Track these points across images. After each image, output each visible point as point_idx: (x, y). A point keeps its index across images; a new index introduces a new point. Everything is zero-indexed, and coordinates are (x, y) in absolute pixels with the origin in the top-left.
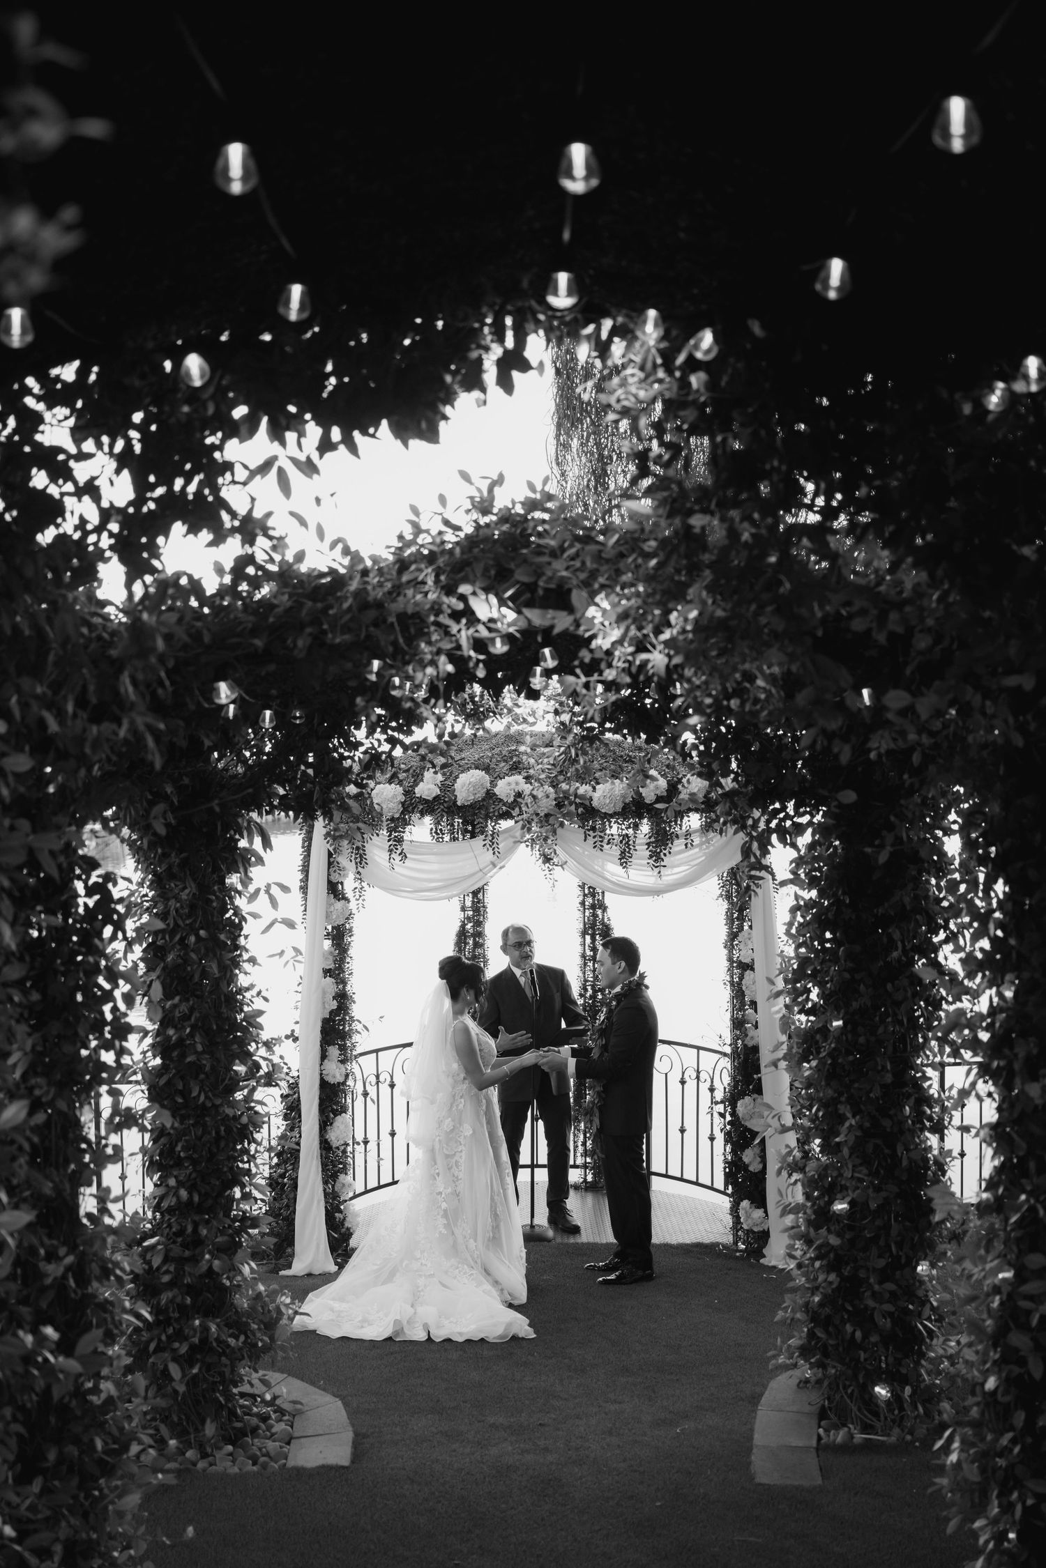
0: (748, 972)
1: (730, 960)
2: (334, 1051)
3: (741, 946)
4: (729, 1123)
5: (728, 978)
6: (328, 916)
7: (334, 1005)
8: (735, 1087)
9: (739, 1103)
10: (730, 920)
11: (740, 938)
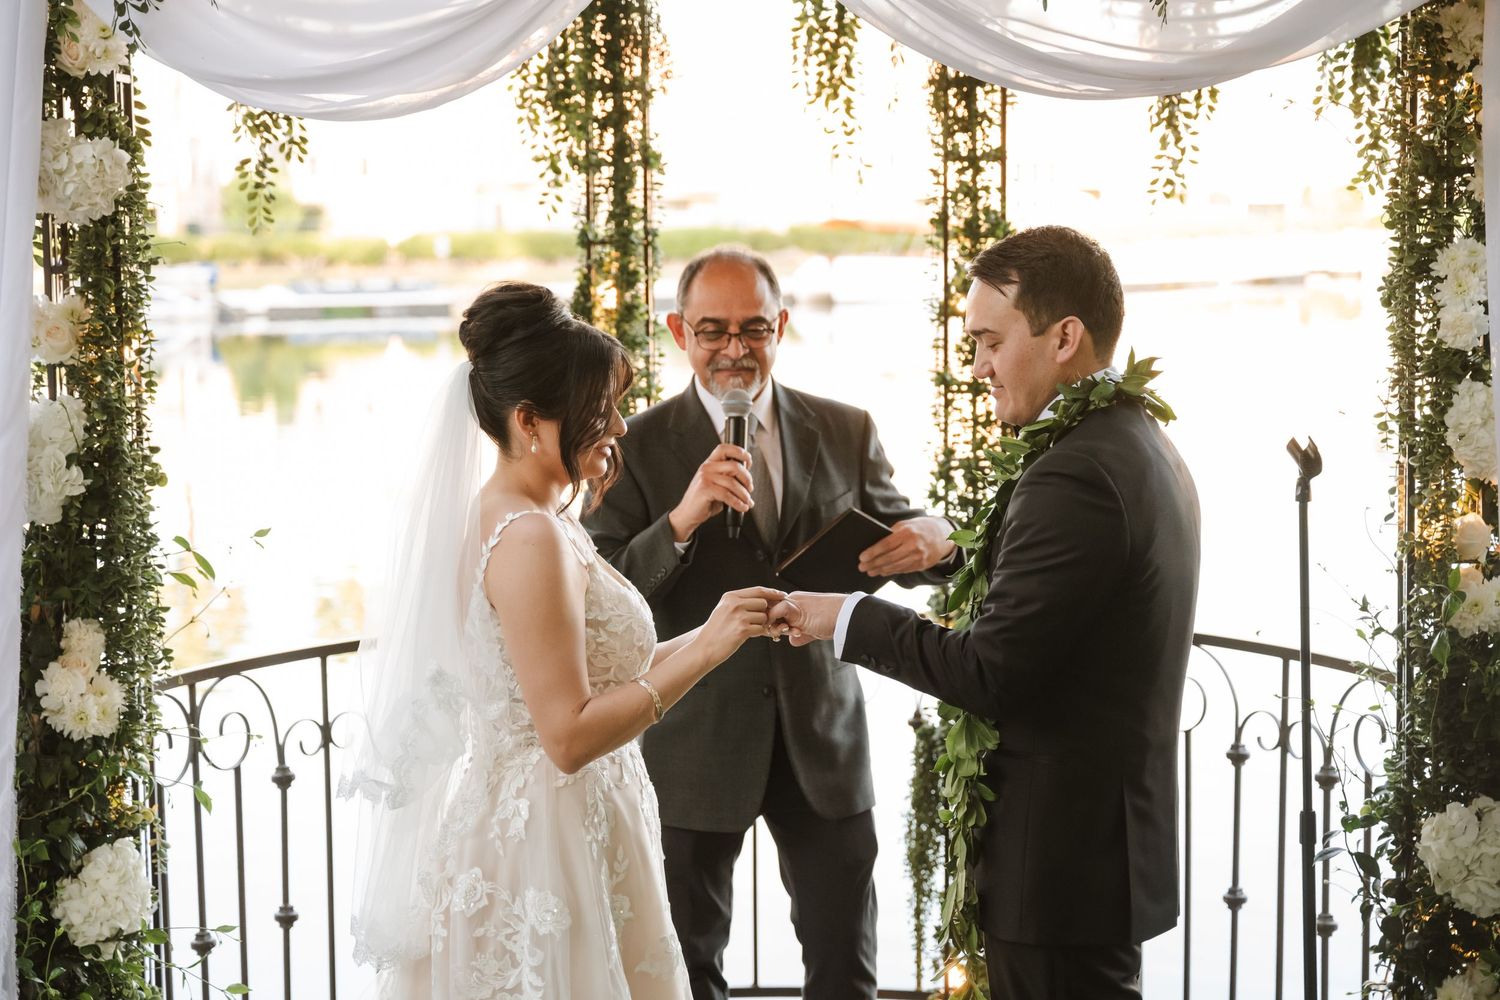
0: (1466, 385)
1: (1404, 344)
2: (84, 638)
3: (1445, 294)
4: (1389, 890)
5: (1394, 409)
6: (46, 184)
7: (76, 482)
8: (1414, 770)
9: (1429, 826)
10: (1404, 214)
11: (1438, 268)
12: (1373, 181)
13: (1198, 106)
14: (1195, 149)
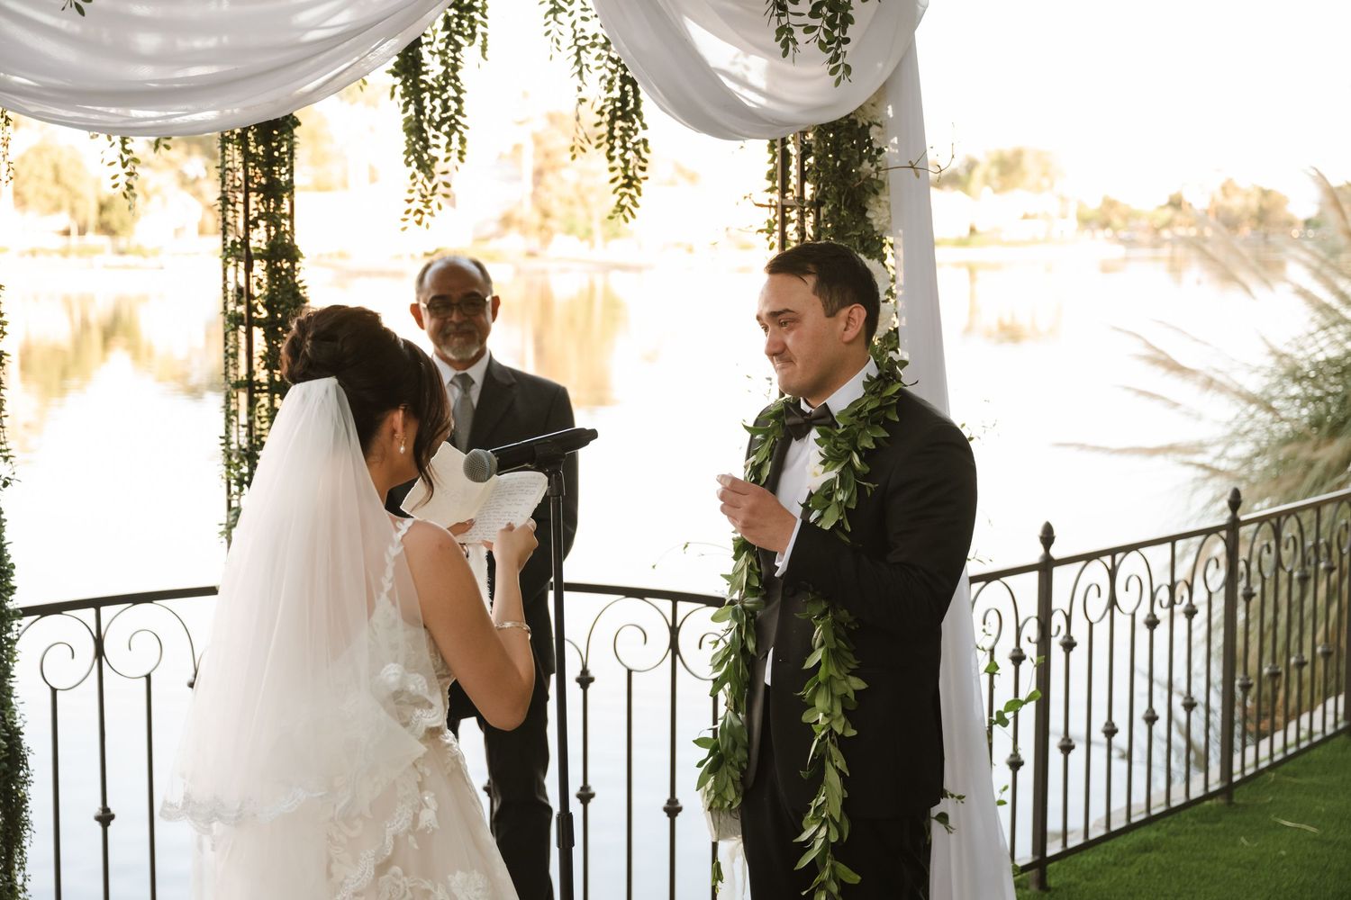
12: (626, 212)
13: (448, 150)
14: (447, 185)
